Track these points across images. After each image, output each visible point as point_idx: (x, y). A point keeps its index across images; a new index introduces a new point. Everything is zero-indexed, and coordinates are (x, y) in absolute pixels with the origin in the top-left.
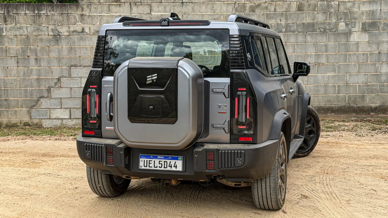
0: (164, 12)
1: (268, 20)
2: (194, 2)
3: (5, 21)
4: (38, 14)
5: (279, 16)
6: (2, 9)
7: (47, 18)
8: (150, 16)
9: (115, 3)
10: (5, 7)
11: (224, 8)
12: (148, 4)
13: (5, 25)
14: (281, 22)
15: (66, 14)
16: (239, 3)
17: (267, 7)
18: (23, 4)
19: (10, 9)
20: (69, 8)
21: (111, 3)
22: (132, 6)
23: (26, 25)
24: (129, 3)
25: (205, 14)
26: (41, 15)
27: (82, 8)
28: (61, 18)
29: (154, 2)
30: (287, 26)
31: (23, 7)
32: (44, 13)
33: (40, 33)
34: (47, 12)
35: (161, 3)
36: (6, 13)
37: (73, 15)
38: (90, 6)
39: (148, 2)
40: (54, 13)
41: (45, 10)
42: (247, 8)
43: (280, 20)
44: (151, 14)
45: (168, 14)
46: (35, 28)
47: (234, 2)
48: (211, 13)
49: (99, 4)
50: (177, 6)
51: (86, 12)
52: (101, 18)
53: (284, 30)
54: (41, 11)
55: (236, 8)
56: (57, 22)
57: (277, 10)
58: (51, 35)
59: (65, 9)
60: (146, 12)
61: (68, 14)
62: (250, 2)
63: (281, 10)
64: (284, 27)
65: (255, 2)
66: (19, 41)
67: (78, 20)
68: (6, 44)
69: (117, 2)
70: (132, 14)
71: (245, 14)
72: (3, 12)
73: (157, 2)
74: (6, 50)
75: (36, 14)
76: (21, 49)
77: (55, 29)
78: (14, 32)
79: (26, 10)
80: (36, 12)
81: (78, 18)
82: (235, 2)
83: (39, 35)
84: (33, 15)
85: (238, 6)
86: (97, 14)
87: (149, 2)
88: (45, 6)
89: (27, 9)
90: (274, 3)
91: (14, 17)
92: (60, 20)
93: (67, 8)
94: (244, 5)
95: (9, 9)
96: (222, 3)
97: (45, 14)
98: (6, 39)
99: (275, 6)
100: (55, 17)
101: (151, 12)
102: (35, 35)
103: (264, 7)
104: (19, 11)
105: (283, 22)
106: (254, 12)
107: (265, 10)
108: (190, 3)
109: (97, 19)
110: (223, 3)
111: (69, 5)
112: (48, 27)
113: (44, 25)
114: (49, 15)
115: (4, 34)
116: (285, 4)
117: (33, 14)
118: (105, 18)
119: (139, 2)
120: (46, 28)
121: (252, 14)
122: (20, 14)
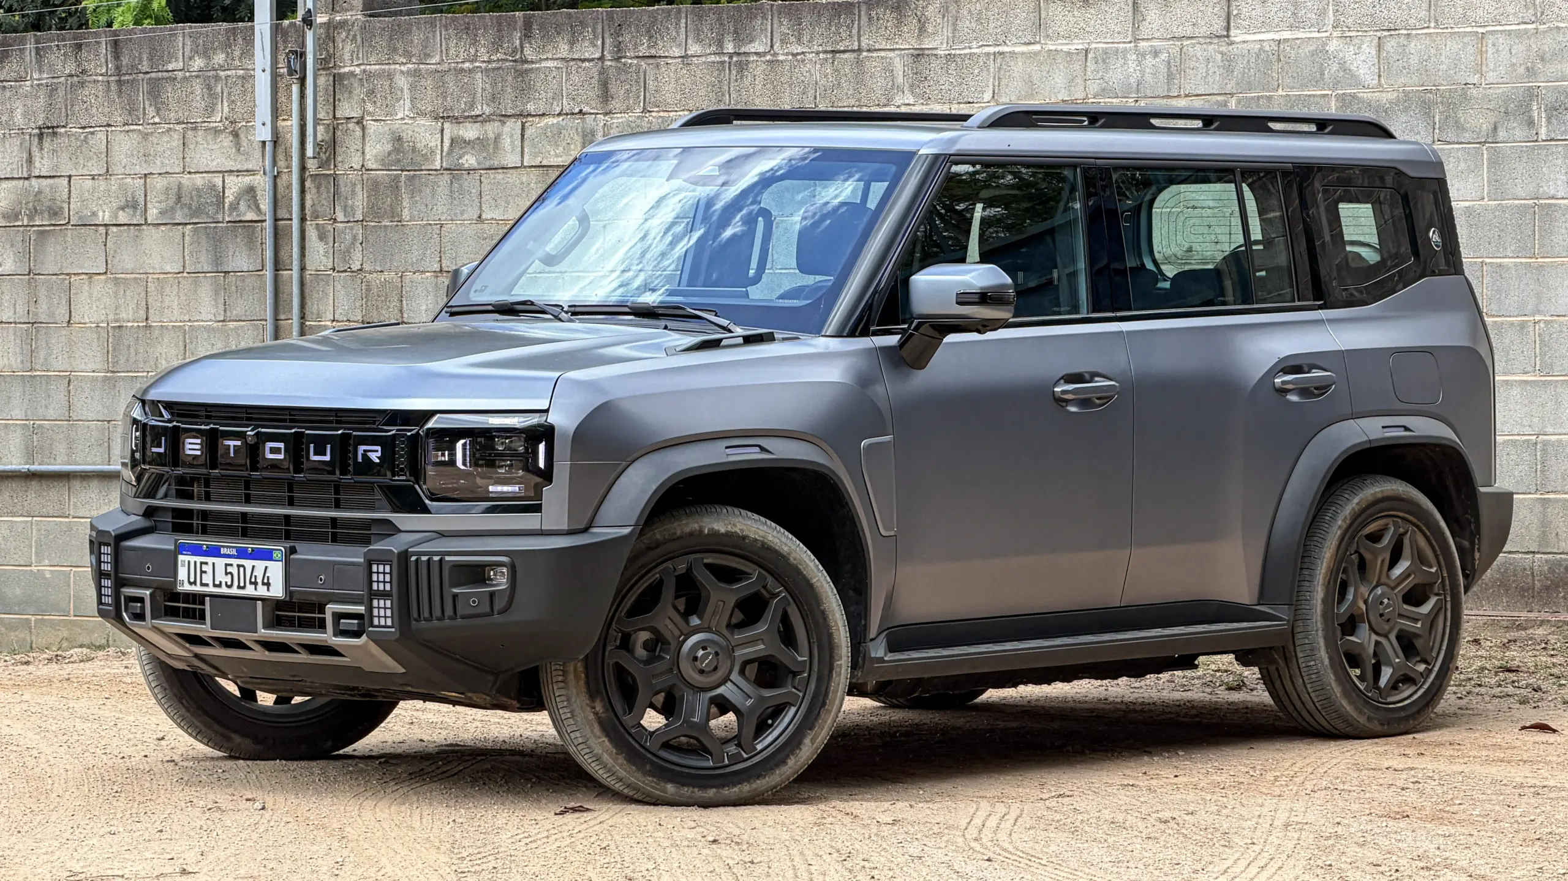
0: (1291, 27)
3: (606, 95)
4: (735, 59)
6: (596, 37)
8: (1223, 49)
10: (606, 28)
13: (606, 114)
15: (853, 51)
18: (679, 11)
19: (627, 37)
20: (864, 19)
23: (686, 112)
25: (1492, 32)
26: (748, 63)
27: (919, 21)
28: (829, 68)
31: (678, 25)
32: (761, 49)
34: (772, 46)
36: (608, 56)
37: (883, 54)
38: (953, 6)
40: (800, 49)
41: (766, 37)
44: (1228, 36)
45: (1309, 35)
48: (1523, 27)
51: (938, 39)
52: (1000, 69)
54: (751, 42)
56: (811, 91)
59: (849, 28)
60: (1203, 30)
67: (900, 80)
70: (1142, 44)
72: (598, 55)
75: (726, 59)
79: (690, 41)
80: (730, 47)
81: (901, 73)
84: (713, 62)
86: (986, 50)
88: (764, 18)
89: (691, 35)
91: (642, 74)
92: (823, 82)
93: (852, 23)
95: (621, 39)
97: (765, 54)
100: (803, 67)
101: (1228, 29)
104: (660, 44)
109: (984, 74)
111: (862, 8)
114: (781, 58)
117: (718, 59)
118: (1018, 67)
122: (662, 62)
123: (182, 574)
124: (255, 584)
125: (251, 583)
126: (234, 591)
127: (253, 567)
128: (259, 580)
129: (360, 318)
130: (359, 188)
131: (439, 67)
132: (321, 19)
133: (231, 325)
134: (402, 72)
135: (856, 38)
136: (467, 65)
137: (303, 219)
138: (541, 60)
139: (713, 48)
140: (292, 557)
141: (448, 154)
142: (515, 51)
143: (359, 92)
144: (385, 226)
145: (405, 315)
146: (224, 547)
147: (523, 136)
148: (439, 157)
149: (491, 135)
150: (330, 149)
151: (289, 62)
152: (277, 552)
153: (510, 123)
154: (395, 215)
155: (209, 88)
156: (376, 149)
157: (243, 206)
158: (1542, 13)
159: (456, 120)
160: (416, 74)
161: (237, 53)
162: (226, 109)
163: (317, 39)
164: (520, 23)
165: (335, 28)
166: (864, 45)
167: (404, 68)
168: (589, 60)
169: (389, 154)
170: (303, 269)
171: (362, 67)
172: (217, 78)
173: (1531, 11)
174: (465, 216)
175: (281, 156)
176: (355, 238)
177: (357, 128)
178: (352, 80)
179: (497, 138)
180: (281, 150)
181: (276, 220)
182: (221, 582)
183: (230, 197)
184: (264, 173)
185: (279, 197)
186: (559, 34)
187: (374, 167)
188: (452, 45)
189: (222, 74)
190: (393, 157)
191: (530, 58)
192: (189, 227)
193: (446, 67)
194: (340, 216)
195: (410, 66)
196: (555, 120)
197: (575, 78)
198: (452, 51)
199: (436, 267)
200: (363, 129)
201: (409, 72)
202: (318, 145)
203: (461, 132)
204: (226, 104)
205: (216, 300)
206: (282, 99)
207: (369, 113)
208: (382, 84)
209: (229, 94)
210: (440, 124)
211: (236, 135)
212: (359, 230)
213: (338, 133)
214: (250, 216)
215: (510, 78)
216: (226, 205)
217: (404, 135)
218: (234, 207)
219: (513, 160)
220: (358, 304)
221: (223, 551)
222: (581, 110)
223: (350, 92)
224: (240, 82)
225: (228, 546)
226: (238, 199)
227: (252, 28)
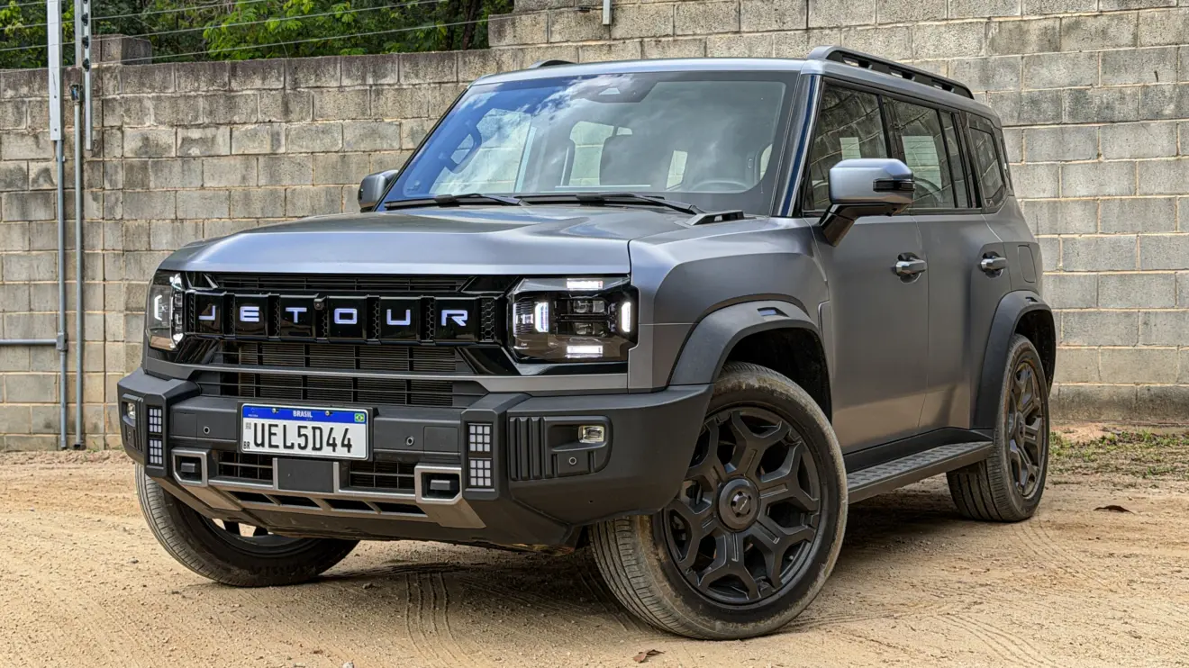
1: (1106, 76)
2: (847, 27)
3: (287, 111)
4: (374, 88)
5: (1150, 60)
6: (280, 76)
7: (399, 98)
9: (593, 43)
10: (287, 70)
11: (950, 40)
12: (695, 40)
13: (286, 122)
14: (1157, 81)
15: (453, 82)
16: (1001, 20)
17: (1104, 32)
18: (336, 59)
19: (301, 75)
20: (461, 63)
21: (585, 43)
22: (646, 49)
23: (341, 121)
24: (637, 40)
26: (383, 90)
27: (498, 63)
28: (437, 94)
29: (716, 31)
30: (1181, 96)
31: (335, 67)
32: (392, 82)
33: (378, 146)
34: (399, 80)
35: (738, 35)
36: (288, 87)
38: (520, 54)
39: (699, 32)
40: (417, 82)
41: (395, 74)
42: (1033, 37)
43: (1156, 72)
46: (366, 130)
47: (986, 20)
49: (548, 47)
50: (788, 41)
53: (1169, 109)
54: (384, 77)
55: (993, 38)
56: (425, 107)
57: (1143, 39)
58: (407, 150)
59: (452, 68)
61: (458, 82)
62: (1044, 17)
63: (1159, 40)
64: (1171, 98)
65: (1061, 16)
66: (321, 170)
68: (286, 181)
69: (601, 39)
71: (1022, 58)
72: (281, 86)
73: (727, 33)
74: (286, 197)
76: (323, 194)
77: (420, 129)
78: (307, 145)
79: (343, 77)
80: (370, 81)
82: (989, 18)
83: (375, 151)
84: (359, 90)
85: (1000, 31)
87: (699, 35)
88: (393, 62)
89: (344, 74)
90: (1132, 15)
91: (311, 98)
92: (434, 101)
93: (455, 65)
94: (1019, 26)
95: (296, 76)
96: (945, 22)
97: (393, 85)
98: (285, 166)
99: (1137, 26)
100: (420, 94)
102: (364, 152)
103: (1093, 30)
104: (324, 79)
105: (1167, 82)
106: (1057, 49)
107: (1098, 42)
108: (831, 29)
110: (945, 25)
111: (460, 56)
112: (400, 124)
113: (389, 120)
114: (405, 87)
115: (282, 150)
116: (1173, 18)
117: (362, 88)
119: (667, 35)
120: (395, 127)
121: (1049, 56)
122: (325, 90)
123: (248, 435)
124: (334, 445)
125: (328, 444)
126: (309, 452)
127: (332, 429)
128: (339, 442)
129: (121, 248)
130: (119, 169)
131: (174, 95)
132: (94, 66)
133: (34, 253)
134: (149, 98)
135: (455, 74)
136: (193, 93)
137: (82, 188)
138: (243, 90)
139: (359, 82)
140: (377, 419)
141: (181, 147)
142: (225, 85)
143: (120, 111)
144: (138, 192)
145: (152, 246)
146: (297, 410)
147: (231, 136)
148: (174, 149)
149: (209, 136)
150: (100, 145)
151: (73, 92)
152: (360, 415)
153: (222, 128)
154: (144, 185)
155: (18, 108)
156: (131, 144)
157: (41, 180)
158: (917, 53)
159: (186, 127)
160: (158, 98)
161: (36, 86)
162: (29, 121)
163: (92, 77)
164: (228, 68)
165: (103, 71)
166: (461, 77)
167: (150, 96)
168: (274, 90)
169: (140, 148)
170: (82, 218)
171: (121, 95)
172: (23, 102)
173: (909, 52)
174: (193, 185)
175: (67, 150)
176: (117, 199)
177: (119, 132)
178: (115, 103)
179: (214, 138)
180: (66, 146)
181: (64, 189)
182: (293, 444)
183: (32, 175)
184: (57, 160)
185: (66, 174)
186: (255, 74)
187: (130, 155)
188: (182, 81)
189: (25, 99)
190: (143, 150)
191: (235, 89)
192: (5, 193)
193: (179, 95)
194: (107, 186)
195: (154, 94)
196: (253, 127)
197: (266, 100)
198: (183, 85)
199: (173, 216)
200: (123, 132)
201: (153, 97)
202: (93, 143)
203: (189, 135)
204: (29, 118)
205: (24, 238)
206: (67, 114)
207: (127, 124)
208: (135, 107)
209: (32, 112)
210: (174, 130)
211: (36, 137)
212: (120, 195)
213: (105, 136)
214: (46, 186)
215: (222, 101)
216: (30, 180)
217: (150, 137)
218: (35, 181)
219: (224, 150)
220: (120, 239)
221: (296, 414)
222: (270, 121)
223: (113, 111)
224: (38, 104)
225: (300, 409)
226: (38, 176)
227: (47, 71)
